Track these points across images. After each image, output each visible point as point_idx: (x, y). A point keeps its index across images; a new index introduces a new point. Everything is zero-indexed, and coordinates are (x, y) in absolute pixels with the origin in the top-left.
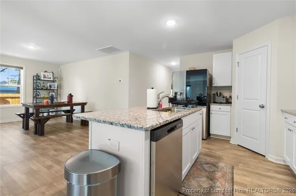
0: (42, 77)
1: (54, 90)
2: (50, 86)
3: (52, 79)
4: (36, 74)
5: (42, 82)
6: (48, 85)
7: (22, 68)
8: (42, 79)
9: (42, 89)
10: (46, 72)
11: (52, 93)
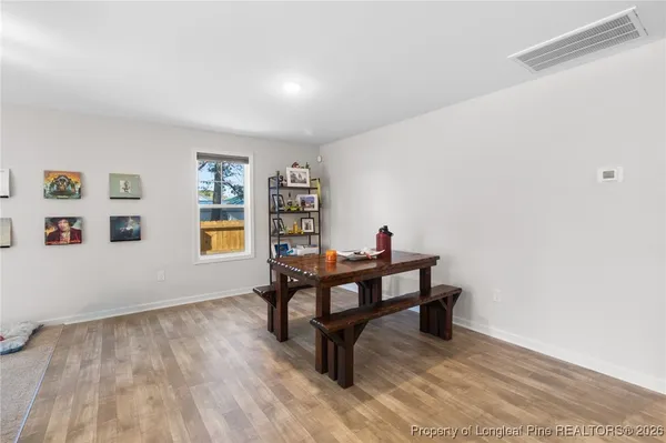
0: (289, 179)
1: (309, 212)
2: (303, 203)
3: (308, 185)
4: (275, 174)
5: (287, 191)
6: (298, 199)
7: (246, 160)
8: (290, 184)
9: (289, 211)
10: (295, 165)
11: (307, 221)
